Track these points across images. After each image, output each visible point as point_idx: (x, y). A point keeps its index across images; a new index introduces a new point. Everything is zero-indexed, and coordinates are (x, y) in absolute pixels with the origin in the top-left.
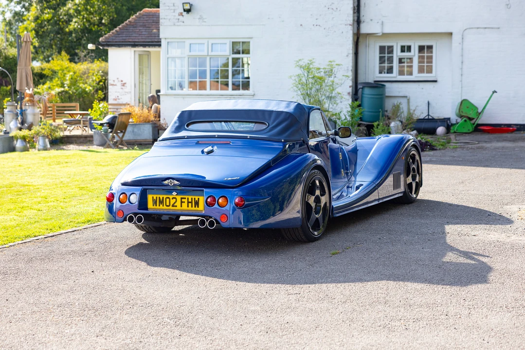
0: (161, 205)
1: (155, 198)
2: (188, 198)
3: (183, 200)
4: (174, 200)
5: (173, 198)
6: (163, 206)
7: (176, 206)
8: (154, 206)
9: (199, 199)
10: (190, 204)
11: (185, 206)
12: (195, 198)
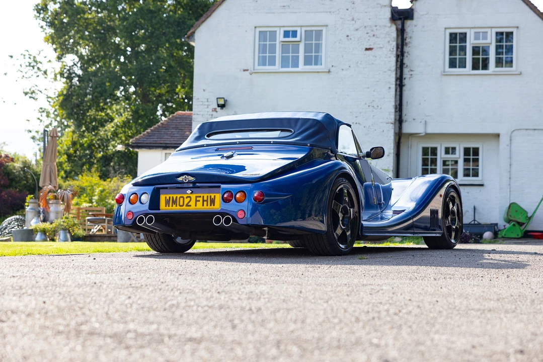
0: (174, 206)
1: (168, 198)
2: (203, 197)
3: (198, 199)
4: (189, 199)
5: (187, 198)
6: (176, 206)
7: (190, 206)
8: (166, 206)
9: (215, 196)
10: (205, 203)
11: (199, 205)
12: (211, 196)
